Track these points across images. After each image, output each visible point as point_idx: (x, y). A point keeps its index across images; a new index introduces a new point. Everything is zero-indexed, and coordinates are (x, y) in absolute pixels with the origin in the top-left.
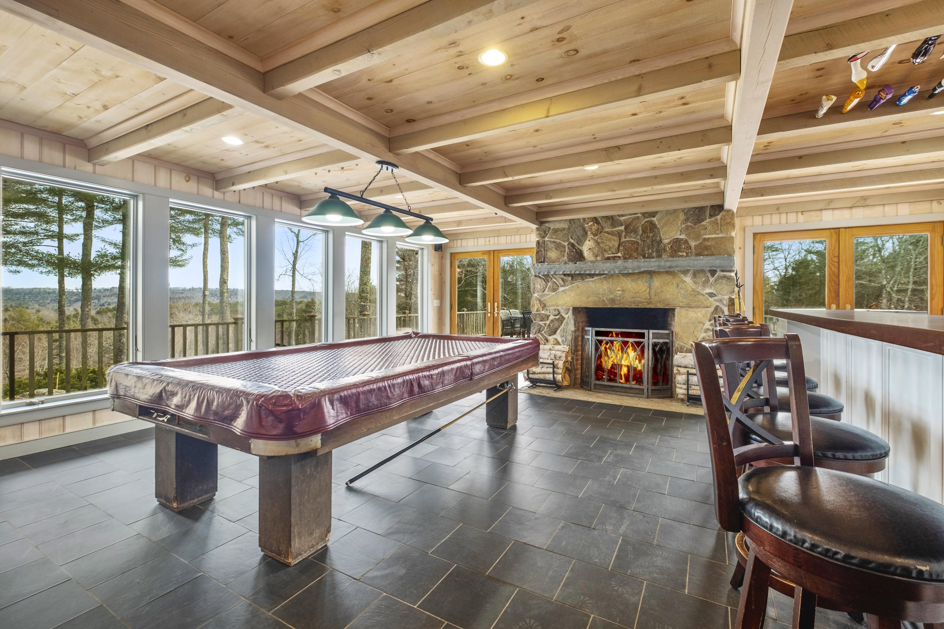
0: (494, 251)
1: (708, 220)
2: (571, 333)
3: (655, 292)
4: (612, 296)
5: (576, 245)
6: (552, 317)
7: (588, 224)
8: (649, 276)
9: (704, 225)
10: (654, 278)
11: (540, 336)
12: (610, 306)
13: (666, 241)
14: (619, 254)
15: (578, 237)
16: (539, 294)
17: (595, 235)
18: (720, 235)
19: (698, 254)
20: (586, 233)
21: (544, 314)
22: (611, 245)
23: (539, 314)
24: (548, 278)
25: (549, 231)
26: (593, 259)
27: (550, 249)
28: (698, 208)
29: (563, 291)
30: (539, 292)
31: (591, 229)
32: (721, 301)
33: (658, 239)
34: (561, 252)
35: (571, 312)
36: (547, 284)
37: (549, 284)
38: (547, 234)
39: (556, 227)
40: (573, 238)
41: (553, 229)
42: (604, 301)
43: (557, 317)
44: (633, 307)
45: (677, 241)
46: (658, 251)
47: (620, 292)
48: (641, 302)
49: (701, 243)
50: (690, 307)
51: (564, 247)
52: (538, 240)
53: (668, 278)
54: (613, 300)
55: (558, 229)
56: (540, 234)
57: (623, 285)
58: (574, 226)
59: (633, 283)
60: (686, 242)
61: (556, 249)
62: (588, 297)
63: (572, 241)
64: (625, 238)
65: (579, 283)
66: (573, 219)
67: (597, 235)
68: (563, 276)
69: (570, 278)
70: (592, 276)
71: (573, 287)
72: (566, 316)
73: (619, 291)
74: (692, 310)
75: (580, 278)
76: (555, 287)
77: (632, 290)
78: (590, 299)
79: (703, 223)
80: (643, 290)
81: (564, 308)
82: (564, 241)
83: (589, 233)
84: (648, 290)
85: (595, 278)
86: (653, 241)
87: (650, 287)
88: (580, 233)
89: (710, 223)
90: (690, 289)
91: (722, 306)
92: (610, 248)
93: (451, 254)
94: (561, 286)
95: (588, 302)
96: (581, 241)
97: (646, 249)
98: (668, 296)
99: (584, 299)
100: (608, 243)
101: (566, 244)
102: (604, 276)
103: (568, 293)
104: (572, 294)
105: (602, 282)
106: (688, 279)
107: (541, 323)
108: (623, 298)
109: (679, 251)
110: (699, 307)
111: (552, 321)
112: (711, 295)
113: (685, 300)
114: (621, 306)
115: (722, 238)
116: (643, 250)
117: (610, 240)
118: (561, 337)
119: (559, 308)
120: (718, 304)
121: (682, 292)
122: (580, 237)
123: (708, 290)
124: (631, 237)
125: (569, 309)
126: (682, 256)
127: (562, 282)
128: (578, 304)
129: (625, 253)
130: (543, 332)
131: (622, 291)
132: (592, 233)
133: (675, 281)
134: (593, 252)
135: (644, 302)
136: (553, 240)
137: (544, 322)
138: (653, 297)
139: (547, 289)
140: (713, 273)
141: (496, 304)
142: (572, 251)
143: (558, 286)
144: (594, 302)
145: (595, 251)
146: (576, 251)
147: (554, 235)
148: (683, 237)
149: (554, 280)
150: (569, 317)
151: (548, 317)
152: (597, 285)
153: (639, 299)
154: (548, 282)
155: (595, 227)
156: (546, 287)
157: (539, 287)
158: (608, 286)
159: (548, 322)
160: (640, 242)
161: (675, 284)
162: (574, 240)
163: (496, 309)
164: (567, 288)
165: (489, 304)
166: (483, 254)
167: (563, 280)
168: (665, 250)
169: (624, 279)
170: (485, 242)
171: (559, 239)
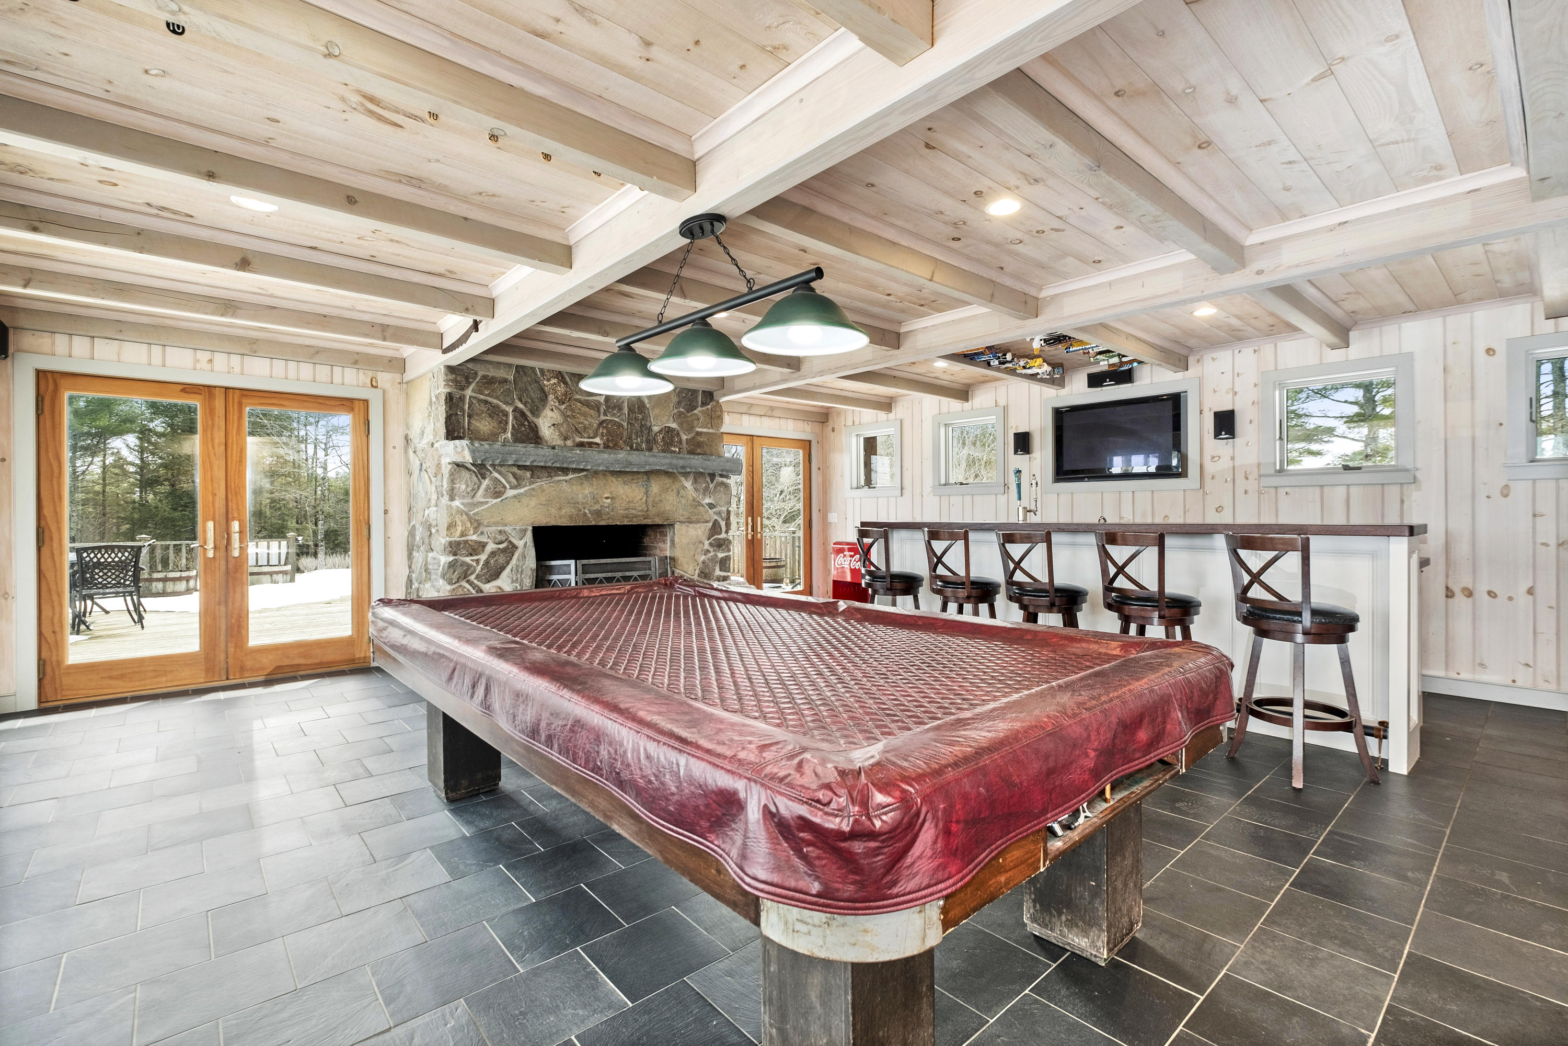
0: (226, 388)
1: (699, 409)
2: (530, 573)
3: (653, 501)
4: (597, 507)
5: (528, 414)
6: (491, 547)
7: (548, 380)
8: (645, 477)
9: (695, 415)
10: (652, 481)
11: (467, 586)
12: (593, 523)
13: (656, 429)
14: (597, 440)
15: (533, 401)
16: (465, 501)
17: (562, 402)
18: (711, 431)
19: (691, 452)
20: (546, 397)
21: (476, 542)
22: (586, 423)
23: (466, 542)
24: (484, 471)
25: (474, 379)
26: (560, 442)
27: (477, 414)
28: (690, 390)
29: (515, 497)
30: (464, 497)
31: (555, 392)
32: (719, 513)
33: (648, 424)
34: (500, 422)
35: (529, 534)
36: (481, 483)
37: (486, 483)
38: (470, 383)
39: (491, 374)
40: (524, 400)
41: (484, 377)
42: (585, 514)
43: (501, 546)
44: (625, 523)
45: (669, 430)
46: (648, 442)
47: (609, 501)
48: (636, 516)
49: (694, 437)
50: (690, 522)
51: (506, 415)
52: (448, 390)
53: (667, 481)
54: (598, 513)
55: (493, 378)
56: (455, 381)
57: (613, 489)
58: (525, 379)
59: (626, 487)
60: (678, 434)
61: (490, 416)
62: (560, 509)
63: (520, 406)
64: (605, 414)
65: (542, 483)
66: (523, 367)
67: (563, 403)
68: (515, 470)
69: (528, 474)
70: (565, 471)
71: (533, 489)
72: (520, 544)
73: (607, 498)
74: (691, 525)
75: (546, 474)
76: (499, 488)
77: (624, 497)
78: (564, 511)
79: (695, 412)
80: (639, 498)
81: (518, 528)
82: (507, 403)
83: (551, 397)
84: (645, 498)
85: (571, 476)
86: (642, 426)
87: (647, 493)
88: (535, 394)
89: (702, 412)
90: (691, 498)
91: (720, 520)
92: (585, 428)
93: (40, 375)
94: (511, 488)
95: (561, 517)
96: (538, 407)
97: (634, 437)
98: (668, 508)
99: (553, 511)
100: (582, 419)
101: (510, 409)
102: (585, 473)
103: (525, 500)
104: (533, 502)
105: (582, 484)
106: (688, 484)
107: (468, 559)
108: (613, 510)
109: (671, 445)
110: (699, 522)
111: (493, 554)
112: (711, 506)
113: (685, 513)
114: (611, 522)
115: (713, 434)
116: (630, 438)
117: (585, 415)
118: (513, 582)
119: (507, 529)
120: (716, 517)
121: (683, 501)
122: (536, 400)
123: (707, 500)
124: (614, 415)
125: (525, 531)
126: (674, 452)
127: (514, 481)
128: (544, 521)
129: (608, 440)
130: (472, 578)
131: (612, 498)
132: (557, 398)
133: (677, 486)
134: (560, 431)
135: (639, 516)
136: (482, 397)
137: (475, 558)
138: (650, 508)
139: (481, 491)
140: (712, 476)
141: (235, 526)
142: (523, 425)
143: (505, 487)
144: (571, 517)
145: (562, 429)
146: (529, 425)
147: (486, 388)
148: (674, 426)
149: (497, 475)
150: (526, 545)
151: (483, 545)
152: (574, 488)
153: (634, 512)
154: (484, 478)
155: (561, 389)
156: (479, 488)
157: (463, 487)
158: (591, 490)
159: (483, 557)
160: (625, 424)
161: (675, 491)
162: (525, 404)
163: (236, 537)
164: (522, 490)
165: (210, 525)
166: (183, 390)
167: (514, 475)
168: (656, 442)
169: (614, 479)
170: (197, 361)
171: (497, 398)
